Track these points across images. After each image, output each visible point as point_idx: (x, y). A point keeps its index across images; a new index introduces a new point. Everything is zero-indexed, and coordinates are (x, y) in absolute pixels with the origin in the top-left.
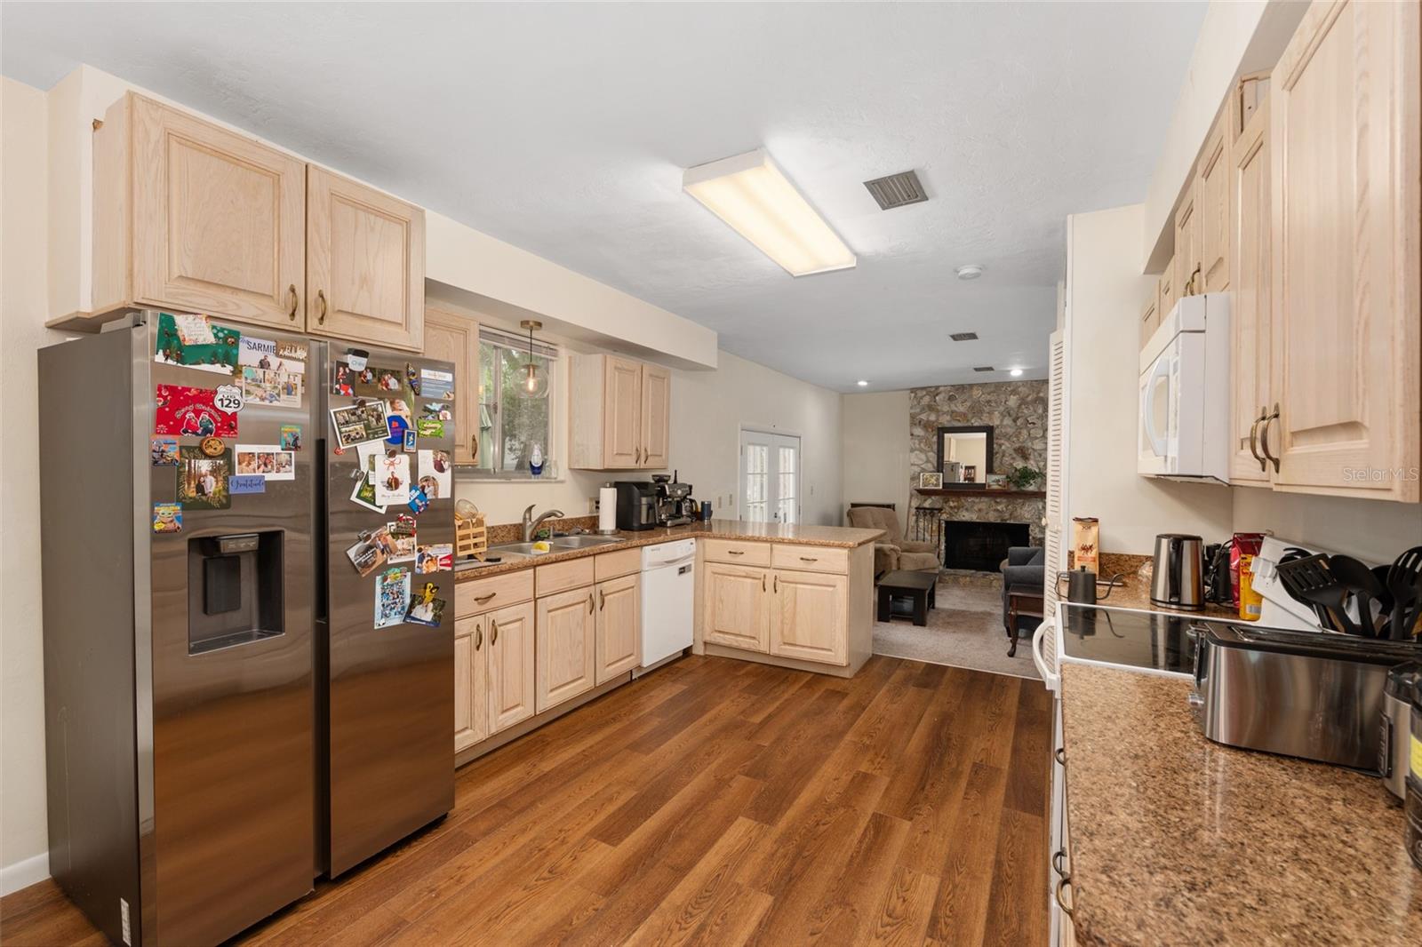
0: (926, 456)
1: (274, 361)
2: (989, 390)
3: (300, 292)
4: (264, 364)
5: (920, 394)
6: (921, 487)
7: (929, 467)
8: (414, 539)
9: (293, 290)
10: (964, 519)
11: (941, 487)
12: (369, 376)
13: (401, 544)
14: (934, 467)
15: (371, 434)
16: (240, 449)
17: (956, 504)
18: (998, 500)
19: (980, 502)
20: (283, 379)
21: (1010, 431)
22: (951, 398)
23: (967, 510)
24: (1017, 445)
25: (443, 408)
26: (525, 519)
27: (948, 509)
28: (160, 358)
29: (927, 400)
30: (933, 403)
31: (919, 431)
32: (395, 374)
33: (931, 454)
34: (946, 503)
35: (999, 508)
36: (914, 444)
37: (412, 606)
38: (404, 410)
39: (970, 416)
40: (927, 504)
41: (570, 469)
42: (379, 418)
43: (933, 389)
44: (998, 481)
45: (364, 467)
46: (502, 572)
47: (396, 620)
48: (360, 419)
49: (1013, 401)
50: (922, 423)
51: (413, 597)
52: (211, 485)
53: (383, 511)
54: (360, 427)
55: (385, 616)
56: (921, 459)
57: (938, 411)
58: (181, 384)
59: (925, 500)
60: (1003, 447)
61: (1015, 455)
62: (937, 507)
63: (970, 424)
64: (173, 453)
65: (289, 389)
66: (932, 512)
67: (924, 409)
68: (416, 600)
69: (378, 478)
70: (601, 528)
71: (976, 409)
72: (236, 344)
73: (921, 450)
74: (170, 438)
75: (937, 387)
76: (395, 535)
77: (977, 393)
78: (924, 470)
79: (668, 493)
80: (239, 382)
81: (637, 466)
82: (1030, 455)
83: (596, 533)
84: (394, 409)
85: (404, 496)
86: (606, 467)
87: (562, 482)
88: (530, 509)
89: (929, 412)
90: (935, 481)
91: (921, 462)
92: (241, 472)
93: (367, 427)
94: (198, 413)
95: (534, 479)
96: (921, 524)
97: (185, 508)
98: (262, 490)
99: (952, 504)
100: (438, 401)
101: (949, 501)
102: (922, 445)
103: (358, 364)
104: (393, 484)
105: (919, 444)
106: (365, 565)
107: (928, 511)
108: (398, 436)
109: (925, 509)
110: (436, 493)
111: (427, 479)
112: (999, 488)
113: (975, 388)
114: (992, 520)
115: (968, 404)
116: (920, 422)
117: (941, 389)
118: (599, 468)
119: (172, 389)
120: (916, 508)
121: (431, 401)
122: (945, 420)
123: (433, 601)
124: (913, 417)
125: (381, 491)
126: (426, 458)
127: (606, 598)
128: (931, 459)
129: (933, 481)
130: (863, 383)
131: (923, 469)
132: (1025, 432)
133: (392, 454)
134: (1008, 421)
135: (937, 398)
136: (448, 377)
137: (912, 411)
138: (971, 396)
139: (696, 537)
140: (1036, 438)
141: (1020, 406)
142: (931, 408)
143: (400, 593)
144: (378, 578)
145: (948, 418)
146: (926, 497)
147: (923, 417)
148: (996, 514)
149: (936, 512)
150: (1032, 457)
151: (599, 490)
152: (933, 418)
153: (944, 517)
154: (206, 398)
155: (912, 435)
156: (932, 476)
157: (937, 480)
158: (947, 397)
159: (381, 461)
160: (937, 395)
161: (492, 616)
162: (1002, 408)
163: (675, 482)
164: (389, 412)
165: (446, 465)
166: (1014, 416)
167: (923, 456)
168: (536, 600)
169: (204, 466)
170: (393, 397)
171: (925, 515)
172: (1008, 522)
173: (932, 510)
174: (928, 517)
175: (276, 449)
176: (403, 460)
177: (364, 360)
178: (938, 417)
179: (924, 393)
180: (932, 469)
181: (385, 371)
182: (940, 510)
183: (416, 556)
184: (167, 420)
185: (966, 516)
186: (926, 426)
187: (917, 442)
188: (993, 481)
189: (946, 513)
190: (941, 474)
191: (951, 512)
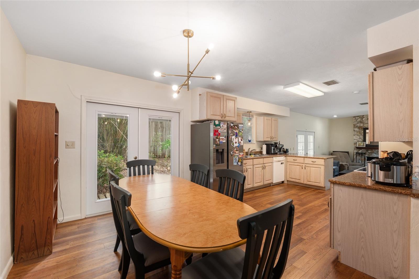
0: (359, 137)
1: (224, 125)
3: (223, 114)
4: (223, 126)
5: (357, 118)
6: (358, 146)
7: (361, 140)
8: (238, 152)
9: (222, 114)
11: (365, 146)
12: (233, 126)
13: (237, 152)
14: (362, 140)
15: (234, 135)
16: (221, 138)
17: (371, 152)
20: (224, 128)
23: (375, 153)
25: (242, 130)
26: (248, 151)
27: (368, 153)
28: (214, 126)
29: (359, 120)
30: (362, 121)
31: (356, 129)
32: (236, 126)
33: (361, 136)
34: (367, 151)
36: (355, 133)
37: (238, 162)
38: (237, 131)
40: (360, 152)
41: (256, 141)
42: (234, 133)
45: (233, 140)
46: (248, 159)
47: (236, 164)
48: (232, 133)
50: (358, 127)
51: (238, 161)
52: (218, 142)
53: (235, 147)
54: (232, 134)
55: (235, 163)
56: (358, 138)
57: (363, 123)
58: (216, 129)
59: (359, 151)
62: (364, 152)
64: (215, 138)
65: (225, 129)
66: (362, 154)
67: (358, 122)
68: (239, 161)
69: (234, 142)
70: (263, 153)
72: (220, 124)
73: (358, 135)
74: (215, 136)
75: (363, 116)
76: (236, 151)
78: (358, 141)
79: (278, 146)
80: (220, 129)
81: (271, 140)
83: (262, 154)
84: (236, 131)
85: (237, 145)
86: (264, 140)
87: (254, 144)
88: (249, 149)
90: (362, 145)
91: (357, 139)
92: (221, 141)
93: (233, 134)
94: (217, 133)
95: (249, 143)
96: (358, 158)
97: (216, 145)
98: (222, 143)
99: (369, 152)
100: (241, 129)
101: (368, 151)
102: (358, 133)
103: (232, 125)
104: (236, 143)
105: (357, 133)
106: (233, 155)
107: (360, 154)
108: (237, 135)
110: (241, 144)
111: (240, 142)
116: (357, 127)
117: (365, 116)
118: (262, 141)
119: (215, 130)
120: (356, 153)
121: (240, 130)
122: (366, 126)
123: (241, 162)
124: (354, 125)
125: (234, 144)
126: (240, 138)
127: (266, 167)
128: (361, 138)
129: (362, 144)
130: (335, 116)
133: (236, 138)
135: (363, 119)
136: (242, 125)
137: (354, 123)
139: (285, 156)
142: (361, 122)
143: (237, 160)
144: (234, 157)
146: (360, 149)
147: (358, 125)
149: (363, 154)
151: (262, 146)
152: (362, 125)
153: (366, 155)
154: (218, 131)
155: (354, 130)
156: (361, 143)
157: (364, 144)
158: (367, 119)
159: (234, 139)
160: (363, 118)
161: (246, 167)
163: (279, 144)
164: (235, 132)
165: (242, 140)
167: (358, 137)
168: (253, 165)
169: (217, 140)
170: (236, 129)
171: (359, 155)
174: (360, 156)
175: (224, 138)
176: (237, 139)
177: (233, 124)
178: (364, 125)
179: (358, 117)
180: (362, 141)
181: (235, 126)
182: (365, 154)
183: (238, 154)
184: (215, 134)
186: (359, 128)
187: (356, 132)
189: (367, 154)
190: (365, 142)
191: (369, 154)
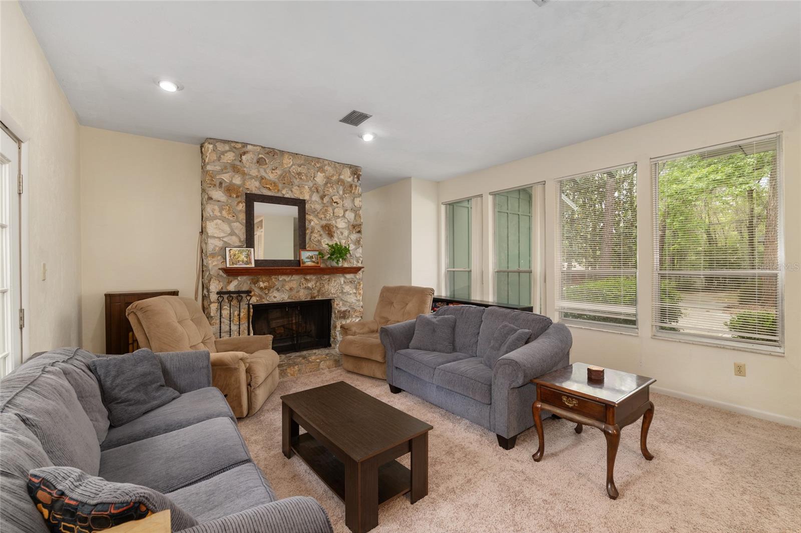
0: (230, 227)
2: (299, 162)
5: (221, 147)
6: (228, 266)
7: (234, 240)
10: (275, 300)
11: (253, 265)
14: (240, 241)
17: (266, 284)
18: (308, 277)
19: (290, 281)
21: (318, 207)
22: (260, 162)
23: (278, 290)
24: (324, 223)
27: (257, 291)
29: (229, 157)
30: (238, 163)
31: (216, 194)
33: (236, 224)
34: (255, 284)
35: (310, 285)
39: (280, 186)
40: (232, 287)
43: (240, 146)
44: (312, 257)
49: (320, 178)
50: (223, 185)
56: (223, 231)
57: (244, 174)
59: (229, 282)
60: (312, 223)
61: (322, 232)
62: (244, 289)
63: (281, 195)
66: (239, 294)
67: (226, 168)
71: (286, 179)
73: (224, 220)
75: (245, 145)
77: (288, 162)
78: (229, 245)
82: (334, 232)
89: (234, 174)
90: (241, 258)
91: (222, 235)
96: (225, 313)
99: (262, 285)
101: (258, 281)
102: (224, 212)
105: (221, 212)
107: (233, 295)
109: (229, 293)
112: (313, 264)
113: (286, 156)
114: (303, 299)
115: (279, 172)
116: (221, 183)
117: (249, 147)
120: (218, 293)
122: (254, 187)
124: (206, 175)
128: (237, 231)
129: (243, 257)
131: (225, 242)
132: (330, 210)
134: (315, 197)
135: (244, 157)
137: (210, 168)
138: (282, 164)
140: (338, 217)
141: (326, 184)
142: (235, 168)
145: (257, 184)
146: (233, 278)
147: (226, 177)
148: (306, 292)
149: (244, 295)
150: (335, 235)
152: (237, 181)
153: (254, 300)
155: (210, 198)
156: (240, 253)
157: (248, 256)
158: (255, 161)
160: (244, 153)
162: (311, 184)
166: (321, 193)
167: (227, 229)
171: (230, 301)
172: (317, 299)
173: (239, 293)
174: (234, 302)
178: (244, 181)
179: (227, 148)
180: (238, 244)
182: (248, 293)
185: (278, 296)
186: (230, 190)
188: (307, 258)
189: (255, 295)
190: (252, 249)
191: (261, 293)
